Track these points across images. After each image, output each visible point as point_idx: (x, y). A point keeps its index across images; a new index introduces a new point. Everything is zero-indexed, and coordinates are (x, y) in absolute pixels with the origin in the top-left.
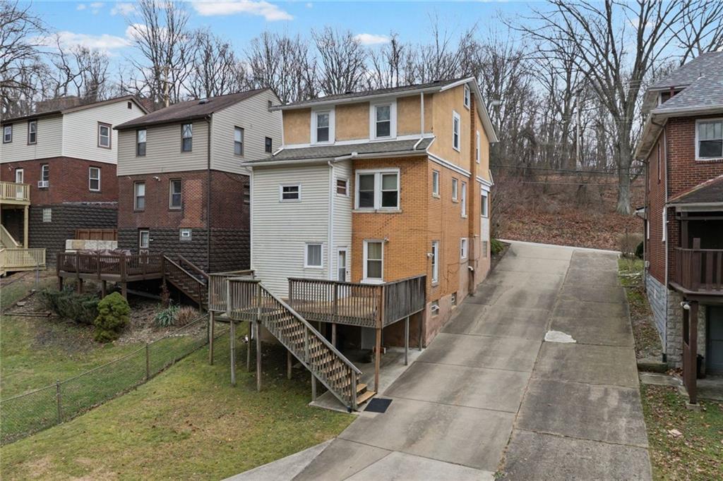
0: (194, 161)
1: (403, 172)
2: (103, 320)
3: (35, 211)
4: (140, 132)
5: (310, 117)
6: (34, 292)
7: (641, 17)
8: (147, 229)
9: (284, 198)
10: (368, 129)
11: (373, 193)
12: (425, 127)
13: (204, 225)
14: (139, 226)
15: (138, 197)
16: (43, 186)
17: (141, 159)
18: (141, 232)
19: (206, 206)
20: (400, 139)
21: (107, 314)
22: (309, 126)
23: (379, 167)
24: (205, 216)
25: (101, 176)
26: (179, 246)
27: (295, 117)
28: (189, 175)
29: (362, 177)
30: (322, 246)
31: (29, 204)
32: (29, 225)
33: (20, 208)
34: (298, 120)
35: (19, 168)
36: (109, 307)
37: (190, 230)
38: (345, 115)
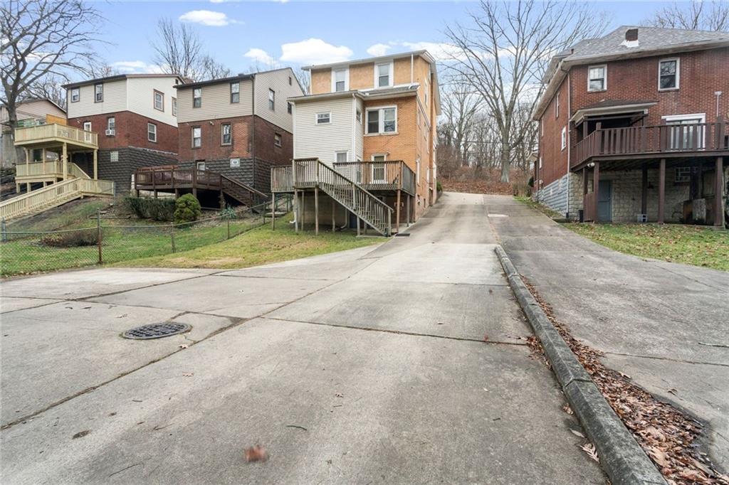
0: (242, 109)
1: (399, 108)
2: (182, 212)
3: (104, 155)
4: (195, 91)
5: (331, 74)
6: (112, 206)
7: (516, 56)
8: (204, 161)
9: (319, 122)
10: (373, 81)
11: (378, 123)
12: (414, 78)
13: (250, 155)
14: (196, 159)
15: (195, 139)
16: (110, 134)
17: (197, 110)
18: (198, 163)
19: (251, 141)
20: (395, 87)
21: (184, 208)
22: (330, 81)
23: (383, 105)
24: (250, 148)
25: (157, 131)
26: (230, 171)
27: (320, 74)
28: (237, 120)
29: (370, 113)
30: (348, 153)
31: (97, 148)
32: (98, 164)
33: (89, 151)
34: (322, 76)
35: (87, 121)
36: (186, 203)
37: (239, 159)
38: (357, 72)
